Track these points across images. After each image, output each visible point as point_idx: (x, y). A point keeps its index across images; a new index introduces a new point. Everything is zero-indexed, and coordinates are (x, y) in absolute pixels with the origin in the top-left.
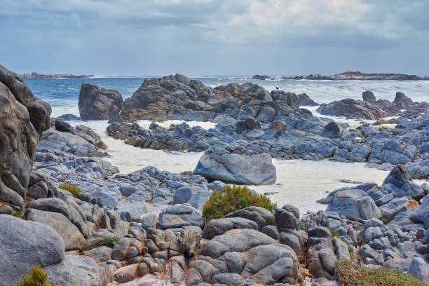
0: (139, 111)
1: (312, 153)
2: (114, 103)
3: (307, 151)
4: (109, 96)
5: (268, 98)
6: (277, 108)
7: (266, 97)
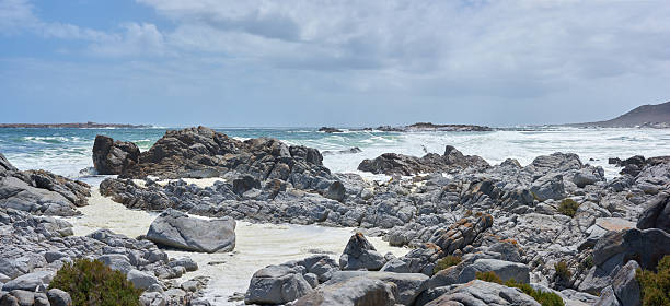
0: (151, 166)
1: (301, 217)
2: (127, 157)
3: (297, 214)
4: (123, 148)
5: (285, 153)
6: (291, 165)
7: (282, 153)
